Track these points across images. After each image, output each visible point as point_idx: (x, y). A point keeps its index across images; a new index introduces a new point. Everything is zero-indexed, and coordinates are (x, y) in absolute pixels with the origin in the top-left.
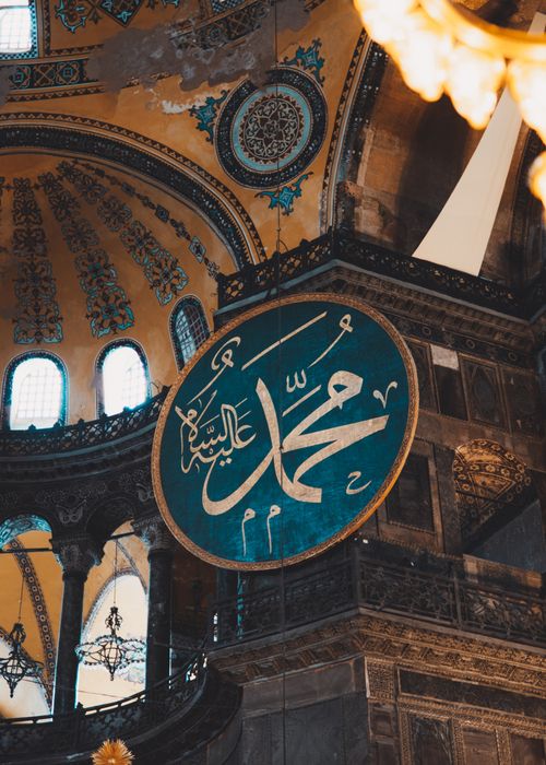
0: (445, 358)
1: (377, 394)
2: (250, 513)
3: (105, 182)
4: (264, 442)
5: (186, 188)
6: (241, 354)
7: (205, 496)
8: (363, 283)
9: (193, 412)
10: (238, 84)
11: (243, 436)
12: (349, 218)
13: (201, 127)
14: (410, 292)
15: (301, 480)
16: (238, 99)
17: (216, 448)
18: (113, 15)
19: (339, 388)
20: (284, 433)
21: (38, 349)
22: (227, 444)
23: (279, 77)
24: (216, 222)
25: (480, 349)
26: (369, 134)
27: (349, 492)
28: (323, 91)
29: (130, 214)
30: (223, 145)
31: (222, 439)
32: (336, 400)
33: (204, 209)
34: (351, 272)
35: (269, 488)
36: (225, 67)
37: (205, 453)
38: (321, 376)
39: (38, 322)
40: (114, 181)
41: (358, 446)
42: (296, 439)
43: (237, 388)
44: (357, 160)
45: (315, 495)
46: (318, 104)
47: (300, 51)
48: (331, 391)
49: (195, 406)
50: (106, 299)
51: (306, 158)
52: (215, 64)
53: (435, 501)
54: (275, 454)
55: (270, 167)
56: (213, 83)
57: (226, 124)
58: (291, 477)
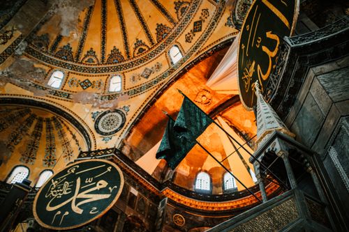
0: (134, 191)
1: (110, 188)
2: (59, 212)
3: (63, 125)
4: (73, 194)
5: (82, 131)
6: (77, 170)
7: (48, 205)
8: (119, 162)
9: (56, 182)
10: (106, 110)
11: (67, 191)
12: (121, 148)
13: (93, 117)
14: (131, 170)
15: (79, 207)
16: (105, 113)
17: (58, 193)
18: (82, 86)
19: (100, 184)
20: (79, 193)
21: (25, 165)
22: (62, 192)
23: (117, 111)
24: (87, 141)
25: (145, 194)
26: (134, 130)
27: (91, 213)
28: (126, 117)
29: (66, 135)
30: (97, 123)
31: (61, 190)
32: (98, 187)
33: (85, 137)
34: (116, 158)
35: (68, 207)
36: (105, 106)
37: (54, 193)
38: (96, 180)
39: (29, 157)
40: (65, 125)
41: (99, 201)
42: (82, 195)
43: (72, 178)
44: (129, 135)
45: (80, 211)
46: (124, 120)
47: (124, 107)
48: (98, 185)
49: (58, 181)
50: (50, 157)
51: (116, 131)
52: (103, 104)
53: (116, 227)
54: (74, 198)
55: (106, 131)
56: (100, 108)
57: (99, 118)
58: (76, 205)
